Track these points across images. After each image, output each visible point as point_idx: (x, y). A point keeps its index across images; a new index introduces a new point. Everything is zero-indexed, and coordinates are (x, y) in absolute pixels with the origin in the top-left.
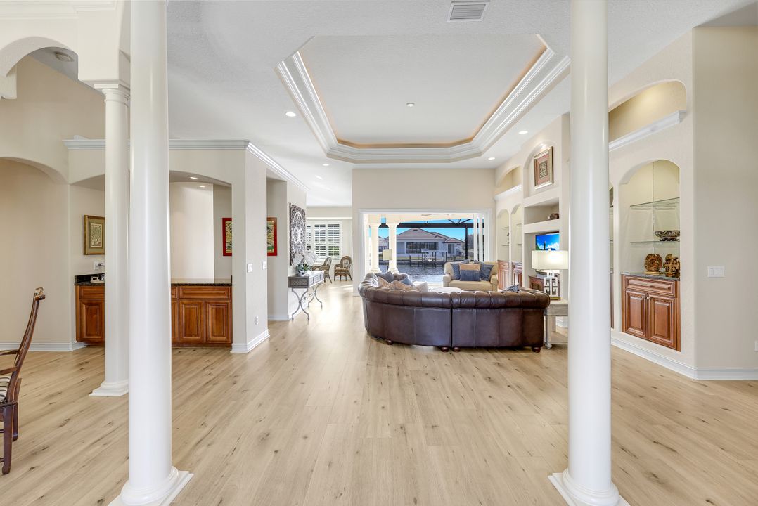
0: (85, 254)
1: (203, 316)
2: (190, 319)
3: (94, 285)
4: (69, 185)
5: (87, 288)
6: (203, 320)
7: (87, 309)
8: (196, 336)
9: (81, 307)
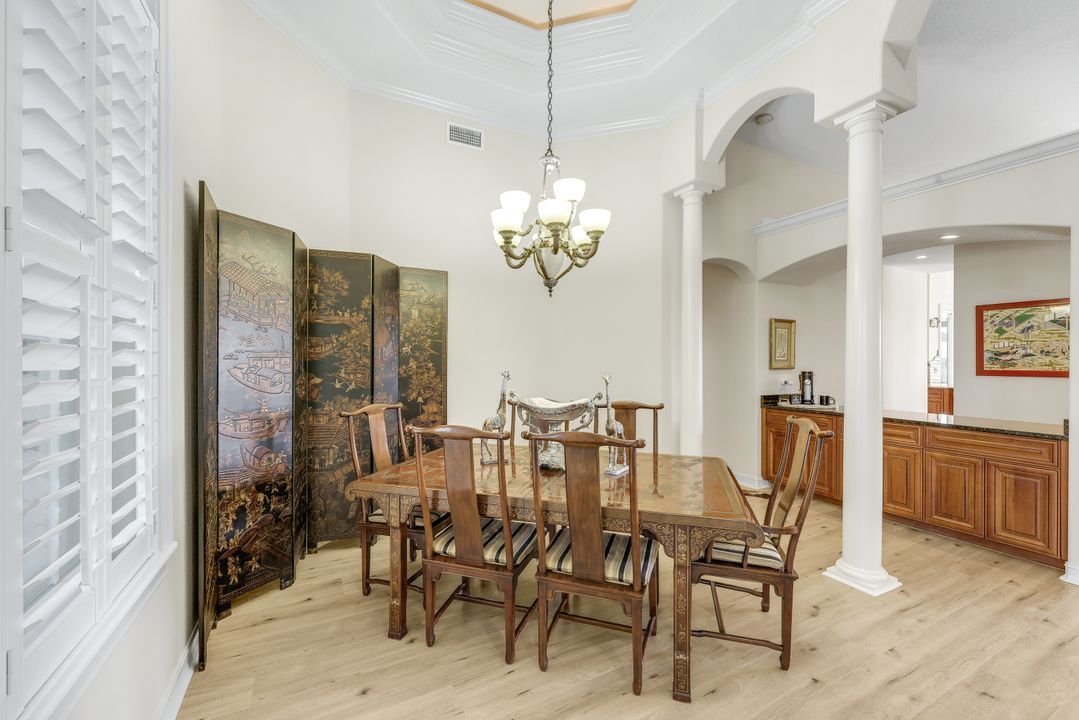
0: (771, 368)
1: (980, 487)
2: (947, 487)
3: (785, 409)
4: (757, 283)
5: (775, 413)
6: (980, 494)
7: (775, 440)
8: (961, 519)
9: (767, 434)
